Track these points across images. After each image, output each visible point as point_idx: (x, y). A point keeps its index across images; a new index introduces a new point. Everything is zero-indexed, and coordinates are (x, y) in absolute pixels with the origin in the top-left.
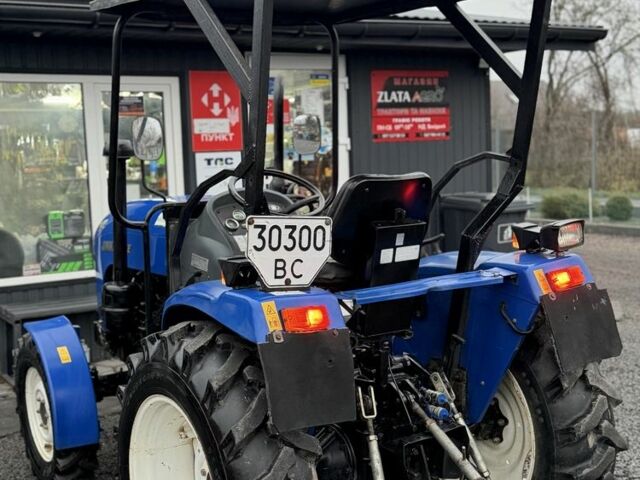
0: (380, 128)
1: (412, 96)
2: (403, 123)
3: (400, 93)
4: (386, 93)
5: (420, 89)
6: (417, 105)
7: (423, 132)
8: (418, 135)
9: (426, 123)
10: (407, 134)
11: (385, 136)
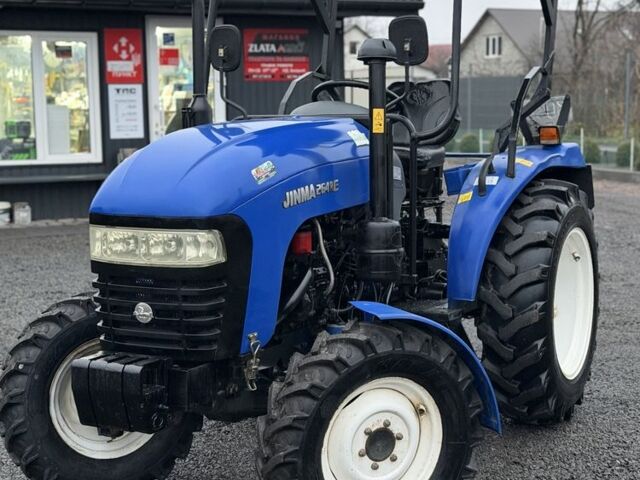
0: (251, 70)
1: (277, 47)
2: (270, 67)
3: (267, 45)
4: (256, 46)
5: (284, 43)
6: (281, 54)
7: (286, 75)
8: (283, 76)
9: (289, 68)
10: (273, 76)
11: (254, 76)
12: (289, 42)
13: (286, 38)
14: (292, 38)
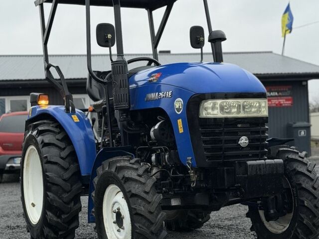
1: (278, 93)
2: (275, 101)
3: (274, 93)
4: (269, 93)
5: (281, 91)
6: (280, 96)
8: (281, 104)
9: (284, 101)
10: (277, 105)
12: (283, 91)
13: (282, 89)
14: (284, 89)
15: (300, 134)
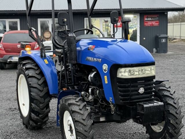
0: (145, 24)
1: (152, 19)
2: (150, 23)
3: (149, 19)
4: (147, 19)
5: (153, 18)
6: (153, 20)
8: (153, 25)
9: (154, 23)
10: (151, 25)
11: (146, 25)
12: (155, 18)
13: (154, 17)
14: (155, 17)
15: (162, 41)
